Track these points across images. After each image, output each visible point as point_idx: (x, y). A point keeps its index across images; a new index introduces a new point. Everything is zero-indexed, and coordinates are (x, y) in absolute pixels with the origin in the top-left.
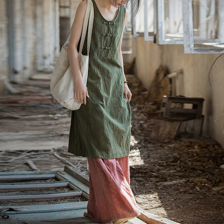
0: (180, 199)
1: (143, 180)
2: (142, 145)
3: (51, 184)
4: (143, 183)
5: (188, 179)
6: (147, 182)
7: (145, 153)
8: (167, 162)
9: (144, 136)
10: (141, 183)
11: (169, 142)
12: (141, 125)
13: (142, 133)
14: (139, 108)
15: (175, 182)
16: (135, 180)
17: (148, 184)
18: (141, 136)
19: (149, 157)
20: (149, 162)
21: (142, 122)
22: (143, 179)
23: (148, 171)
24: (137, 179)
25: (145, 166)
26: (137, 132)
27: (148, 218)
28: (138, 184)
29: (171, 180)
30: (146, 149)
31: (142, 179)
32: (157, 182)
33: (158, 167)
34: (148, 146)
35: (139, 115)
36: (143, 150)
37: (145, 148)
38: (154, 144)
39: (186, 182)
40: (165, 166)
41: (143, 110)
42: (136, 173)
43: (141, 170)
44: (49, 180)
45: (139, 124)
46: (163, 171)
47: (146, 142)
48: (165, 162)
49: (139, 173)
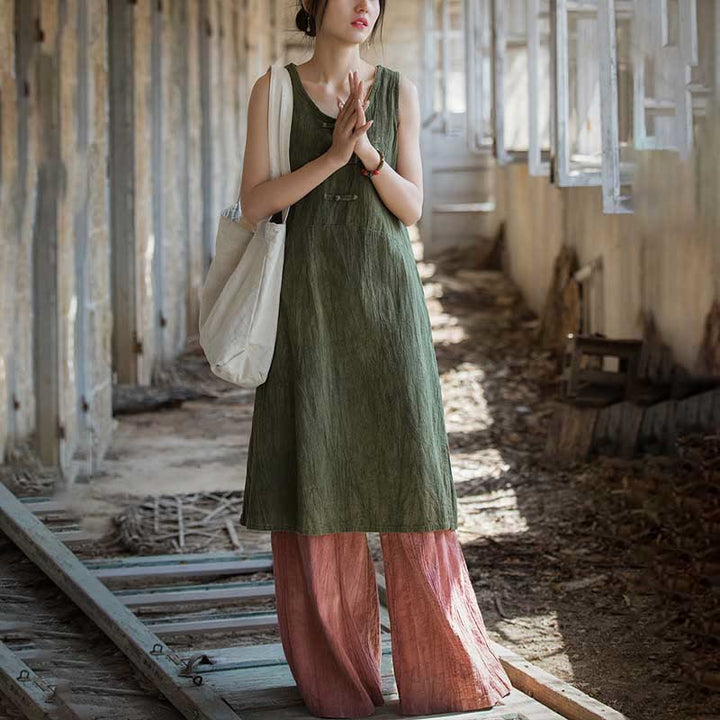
0: (596, 629)
1: (525, 577)
2: (523, 476)
3: (261, 587)
4: (525, 583)
5: (609, 573)
6: (535, 582)
7: (530, 500)
8: (573, 525)
9: (527, 450)
10: (520, 584)
11: (578, 470)
12: (520, 418)
13: (523, 442)
14: (515, 370)
15: (587, 581)
16: (501, 576)
17: (539, 588)
18: (522, 450)
19: (541, 510)
20: (542, 524)
21: (522, 409)
22: (526, 572)
23: (540, 550)
24: (506, 573)
25: (531, 537)
26: (508, 438)
27: (538, 684)
28: (509, 588)
29: (582, 576)
30: (533, 488)
31: (523, 574)
32: (555, 581)
33: (558, 538)
34: (541, 479)
35: (514, 390)
36: (526, 490)
37: (530, 485)
38: (551, 472)
39: (607, 582)
40: (569, 535)
41: (525, 375)
42: (504, 557)
43: (518, 548)
44: (255, 576)
45: (515, 416)
46: (567, 551)
47: (534, 469)
48: (570, 524)
49: (512, 555)
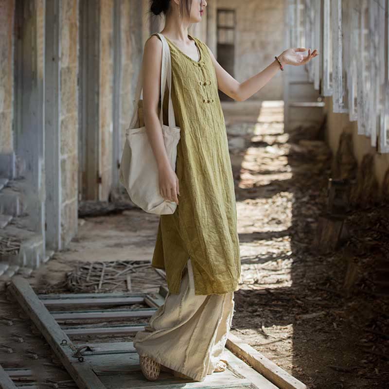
1: (282, 311)
2: (299, 258)
4: (280, 315)
6: (287, 314)
7: (299, 270)
8: (317, 285)
9: (307, 243)
10: (278, 315)
11: (329, 255)
12: (308, 223)
13: (306, 238)
14: (313, 197)
15: (314, 314)
17: (288, 317)
18: (304, 243)
19: (304, 276)
20: (301, 283)
21: (310, 220)
22: (283, 309)
23: (294, 297)
25: (292, 290)
26: (298, 236)
29: (313, 311)
30: (303, 264)
31: (281, 310)
32: (298, 314)
33: (307, 291)
34: (308, 260)
35: (309, 209)
36: (298, 265)
37: (301, 263)
38: (314, 256)
40: (314, 290)
41: (317, 200)
43: (282, 296)
45: (305, 224)
46: (309, 298)
47: (306, 254)
48: (315, 284)
49: (278, 299)
